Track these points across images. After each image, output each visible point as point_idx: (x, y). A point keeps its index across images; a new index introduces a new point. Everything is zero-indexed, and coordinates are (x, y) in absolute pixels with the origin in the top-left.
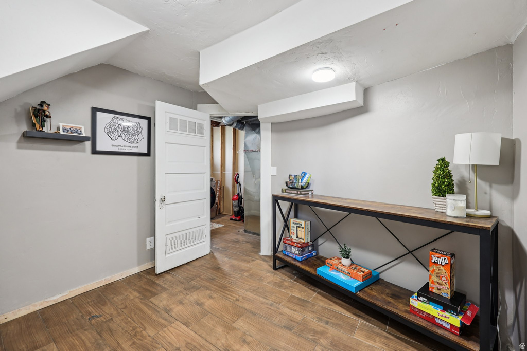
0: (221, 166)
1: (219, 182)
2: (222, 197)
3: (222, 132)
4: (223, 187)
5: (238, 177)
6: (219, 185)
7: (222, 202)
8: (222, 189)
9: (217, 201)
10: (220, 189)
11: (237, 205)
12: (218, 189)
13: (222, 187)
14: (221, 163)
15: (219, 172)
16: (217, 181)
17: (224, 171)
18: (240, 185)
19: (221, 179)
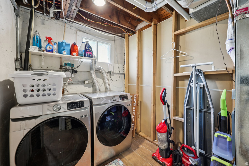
0: (138, 78)
1: (135, 97)
2: (139, 113)
3: (138, 38)
4: (141, 102)
5: (165, 94)
6: (135, 101)
7: (139, 119)
8: (139, 105)
9: (133, 119)
10: (137, 105)
11: (165, 139)
12: (134, 104)
13: (139, 102)
14: (138, 75)
15: (136, 85)
16: (134, 95)
17: (142, 83)
18: (168, 107)
19: (138, 93)
